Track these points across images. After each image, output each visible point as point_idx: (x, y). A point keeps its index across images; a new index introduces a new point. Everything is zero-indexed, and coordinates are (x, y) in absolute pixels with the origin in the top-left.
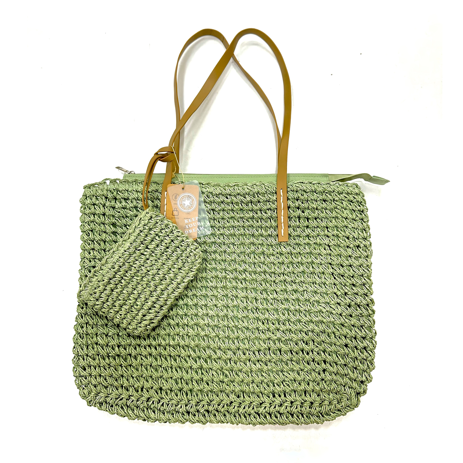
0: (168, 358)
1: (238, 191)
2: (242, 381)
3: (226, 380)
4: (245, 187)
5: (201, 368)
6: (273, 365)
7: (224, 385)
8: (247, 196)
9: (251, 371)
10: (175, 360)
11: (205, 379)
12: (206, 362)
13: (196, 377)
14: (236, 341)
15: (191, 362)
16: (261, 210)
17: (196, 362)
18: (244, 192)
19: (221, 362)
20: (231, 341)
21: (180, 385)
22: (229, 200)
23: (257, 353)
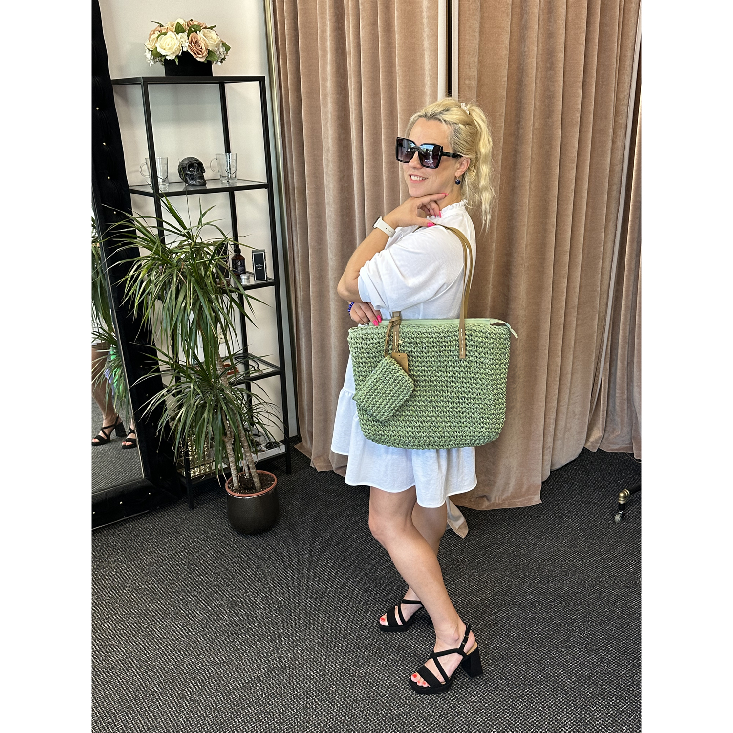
0: (402, 422)
1: (436, 331)
2: (441, 431)
3: (432, 431)
4: (440, 328)
5: (419, 426)
6: (456, 423)
7: (432, 434)
8: (441, 333)
9: (445, 427)
10: (406, 423)
11: (422, 431)
12: (422, 423)
13: (417, 430)
14: (437, 413)
15: (414, 423)
16: (450, 341)
17: (417, 423)
18: (439, 331)
19: (429, 423)
20: (434, 413)
21: (409, 434)
22: (431, 336)
23: (448, 418)
